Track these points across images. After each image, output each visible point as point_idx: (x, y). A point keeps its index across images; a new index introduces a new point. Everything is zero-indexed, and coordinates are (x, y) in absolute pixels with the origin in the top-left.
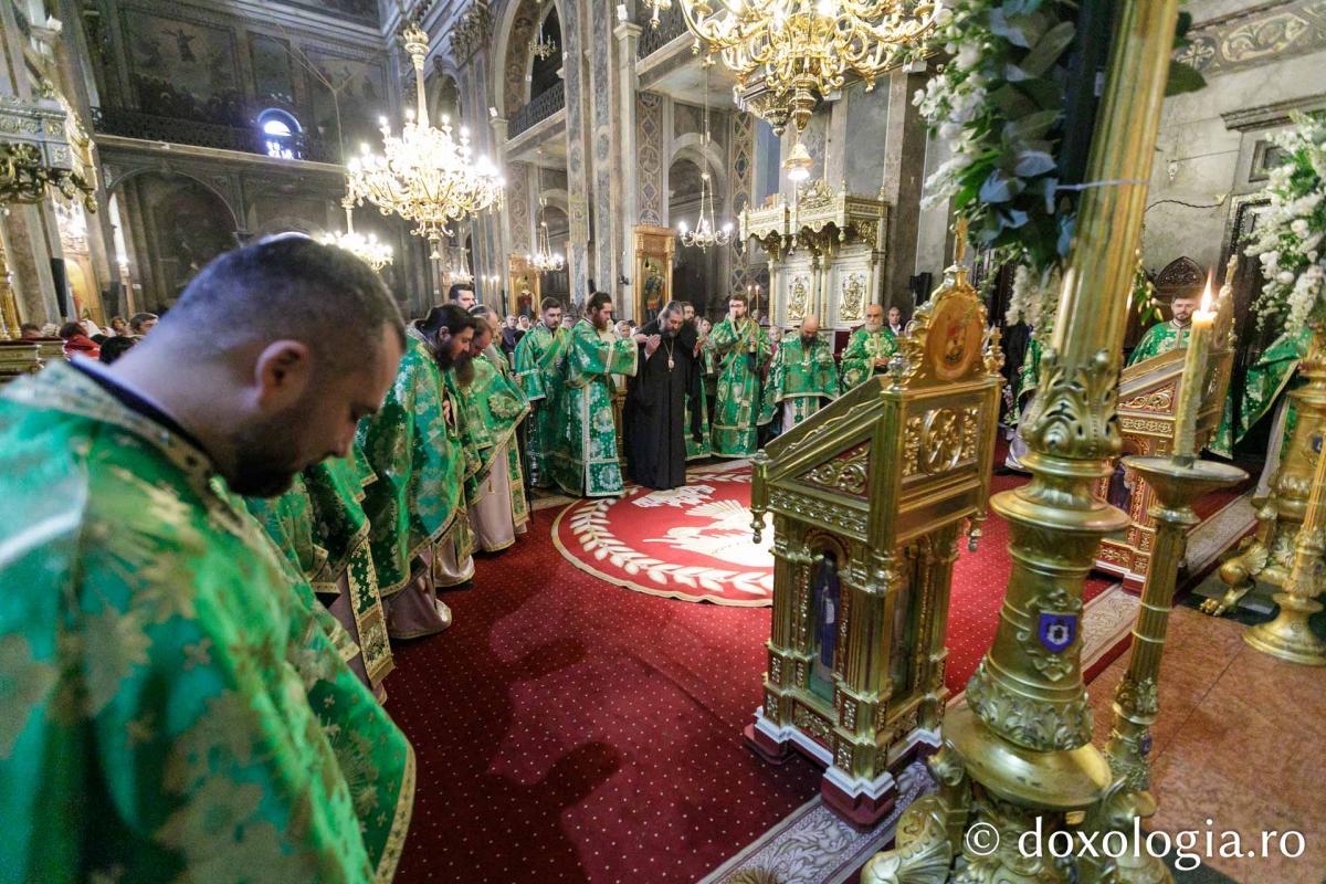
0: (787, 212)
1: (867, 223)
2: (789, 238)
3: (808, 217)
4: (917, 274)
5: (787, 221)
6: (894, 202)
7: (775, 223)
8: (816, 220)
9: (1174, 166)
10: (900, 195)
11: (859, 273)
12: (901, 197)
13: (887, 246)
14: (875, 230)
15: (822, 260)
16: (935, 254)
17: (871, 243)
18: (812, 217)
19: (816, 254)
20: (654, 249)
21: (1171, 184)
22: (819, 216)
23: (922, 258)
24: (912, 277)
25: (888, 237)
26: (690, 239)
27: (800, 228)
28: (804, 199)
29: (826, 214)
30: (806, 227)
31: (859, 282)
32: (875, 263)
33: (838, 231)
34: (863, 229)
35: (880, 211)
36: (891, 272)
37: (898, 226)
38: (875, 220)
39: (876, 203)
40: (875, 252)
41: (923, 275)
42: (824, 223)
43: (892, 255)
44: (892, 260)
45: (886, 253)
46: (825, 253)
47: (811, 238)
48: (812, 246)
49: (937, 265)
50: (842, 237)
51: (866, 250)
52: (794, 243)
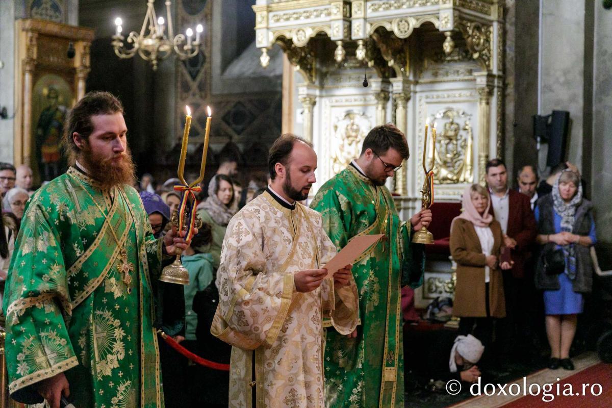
0: (347, 3)
1: (478, 29)
2: (350, 46)
3: (381, 12)
4: (543, 110)
5: (348, 18)
8: (404, 19)
11: (460, 108)
13: (503, 68)
14: (487, 40)
15: (397, 85)
16: (567, 83)
17: (483, 60)
18: (393, 12)
19: (387, 74)
20: (53, 59)
22: (405, 11)
23: (548, 88)
24: (536, 119)
25: (503, 54)
26: (129, 46)
27: (371, 30)
29: (417, 9)
30: (381, 30)
31: (461, 121)
32: (490, 93)
33: (442, 37)
34: (474, 37)
35: (494, 13)
36: (510, 108)
37: (518, 37)
38: (488, 24)
40: (490, 76)
41: (555, 114)
42: (415, 24)
43: (510, 80)
44: (510, 90)
45: (503, 78)
46: (404, 74)
47: (383, 48)
48: (381, 64)
49: (573, 99)
50: (447, 46)
51: (470, 72)
52: (361, 53)
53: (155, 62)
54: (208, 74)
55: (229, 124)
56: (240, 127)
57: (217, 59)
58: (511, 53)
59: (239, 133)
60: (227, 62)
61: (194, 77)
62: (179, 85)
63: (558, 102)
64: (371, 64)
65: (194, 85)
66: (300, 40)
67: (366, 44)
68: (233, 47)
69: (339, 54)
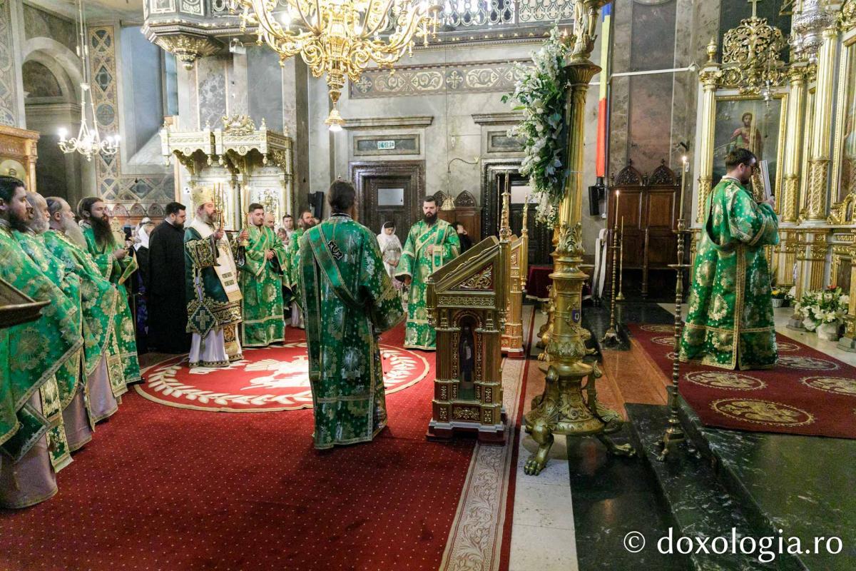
0: (213, 136)
1: (279, 152)
2: (215, 157)
3: (231, 142)
4: (312, 191)
5: (213, 143)
6: (294, 139)
7: (199, 143)
8: (242, 146)
9: (453, 139)
10: (297, 133)
11: (272, 189)
12: (298, 136)
13: (292, 171)
14: (284, 158)
15: (240, 177)
16: (322, 179)
17: (283, 167)
18: (236, 142)
19: (235, 172)
20: (11, 151)
21: (453, 149)
22: (242, 142)
23: (314, 180)
24: (310, 195)
25: (292, 164)
27: (226, 151)
28: (228, 128)
29: (249, 142)
30: (231, 151)
31: (273, 196)
32: (286, 183)
33: (262, 156)
34: (278, 156)
35: (287, 145)
36: (296, 190)
37: (299, 156)
38: (284, 150)
39: (284, 138)
40: (286, 175)
41: (317, 193)
42: (248, 149)
43: (296, 176)
44: (296, 182)
45: (293, 176)
46: (243, 172)
47: (232, 159)
48: (231, 166)
49: (326, 187)
50: (265, 161)
51: (277, 172)
52: (221, 162)
53: (89, 156)
54: (119, 162)
55: (134, 192)
56: (142, 194)
57: (124, 154)
58: (296, 164)
59: (141, 198)
60: (130, 156)
61: (109, 164)
62: (98, 167)
63: (319, 188)
64: (226, 166)
65: (109, 168)
66: (187, 154)
67: (223, 157)
68: (134, 146)
69: (209, 161)
